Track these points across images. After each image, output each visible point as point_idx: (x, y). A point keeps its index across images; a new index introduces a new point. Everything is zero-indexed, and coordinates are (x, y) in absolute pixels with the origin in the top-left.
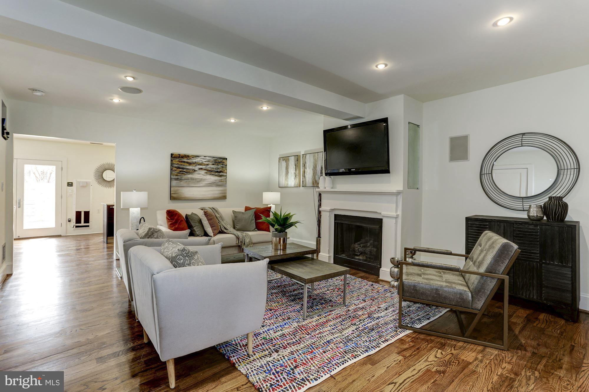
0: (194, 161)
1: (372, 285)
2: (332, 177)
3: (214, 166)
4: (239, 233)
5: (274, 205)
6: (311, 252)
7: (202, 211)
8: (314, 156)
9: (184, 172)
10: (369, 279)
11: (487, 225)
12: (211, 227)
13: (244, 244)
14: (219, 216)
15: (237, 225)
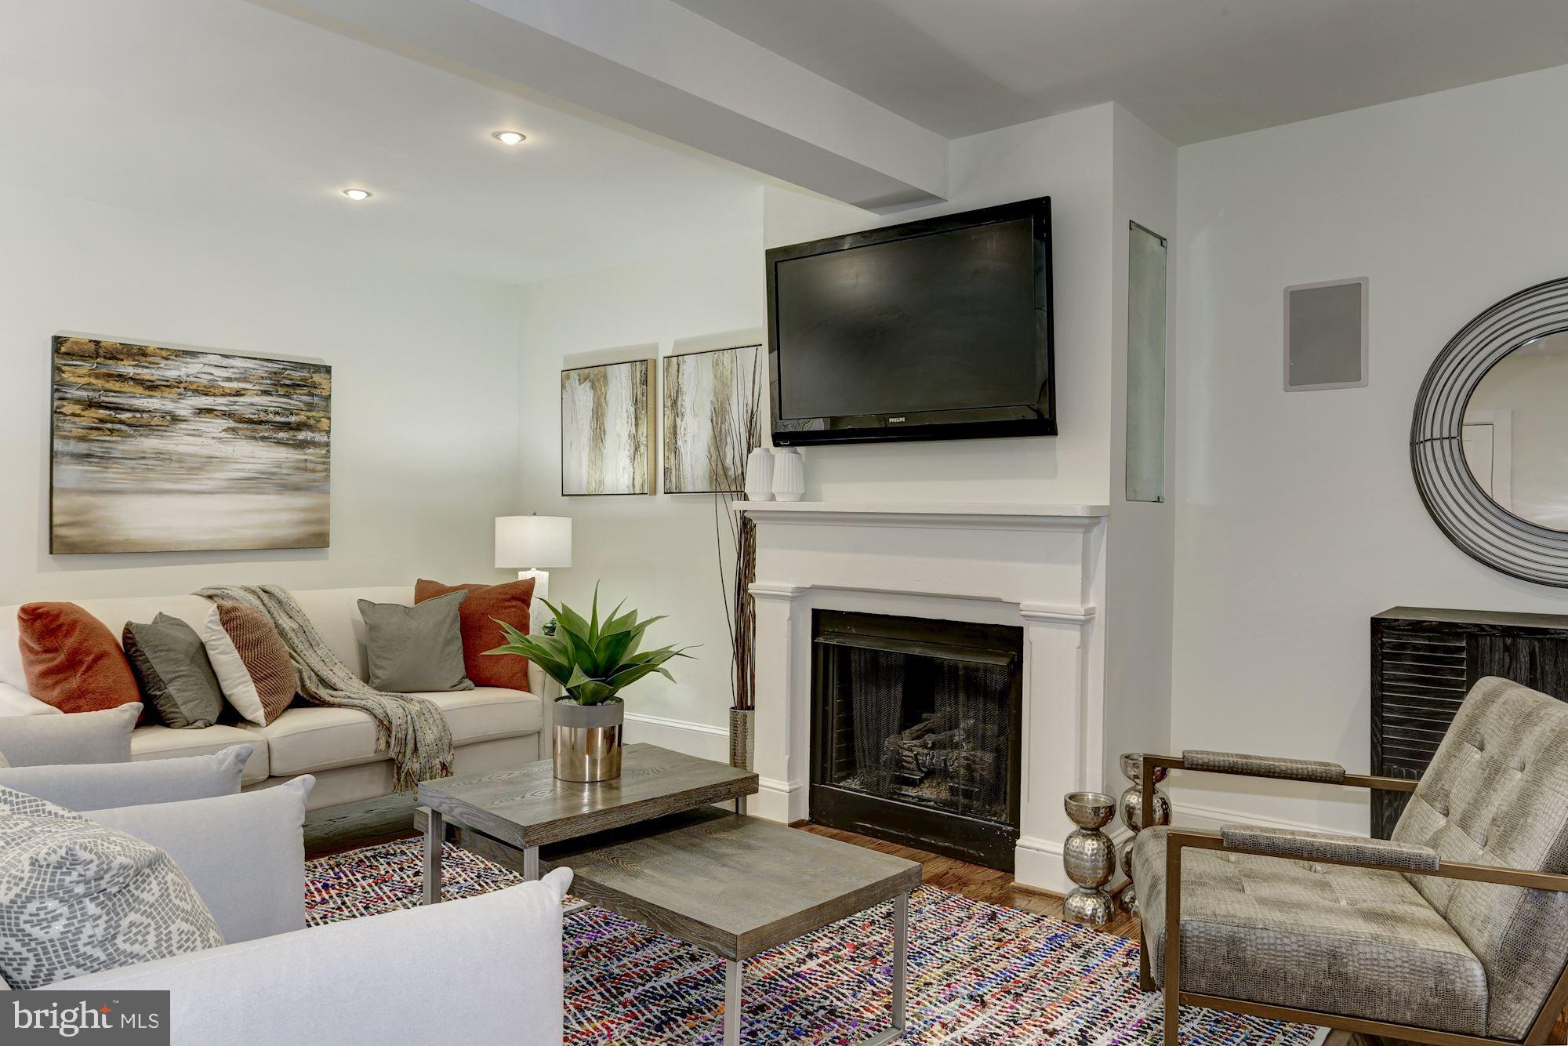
0: (172, 374)
1: (993, 917)
2: (800, 449)
3: (270, 398)
4: (389, 704)
5: (546, 574)
6: (733, 790)
7: (212, 607)
8: (716, 364)
9: (121, 422)
10: (973, 888)
11: (1460, 650)
12: (256, 681)
13: (416, 750)
14: (295, 626)
15: (379, 663)
